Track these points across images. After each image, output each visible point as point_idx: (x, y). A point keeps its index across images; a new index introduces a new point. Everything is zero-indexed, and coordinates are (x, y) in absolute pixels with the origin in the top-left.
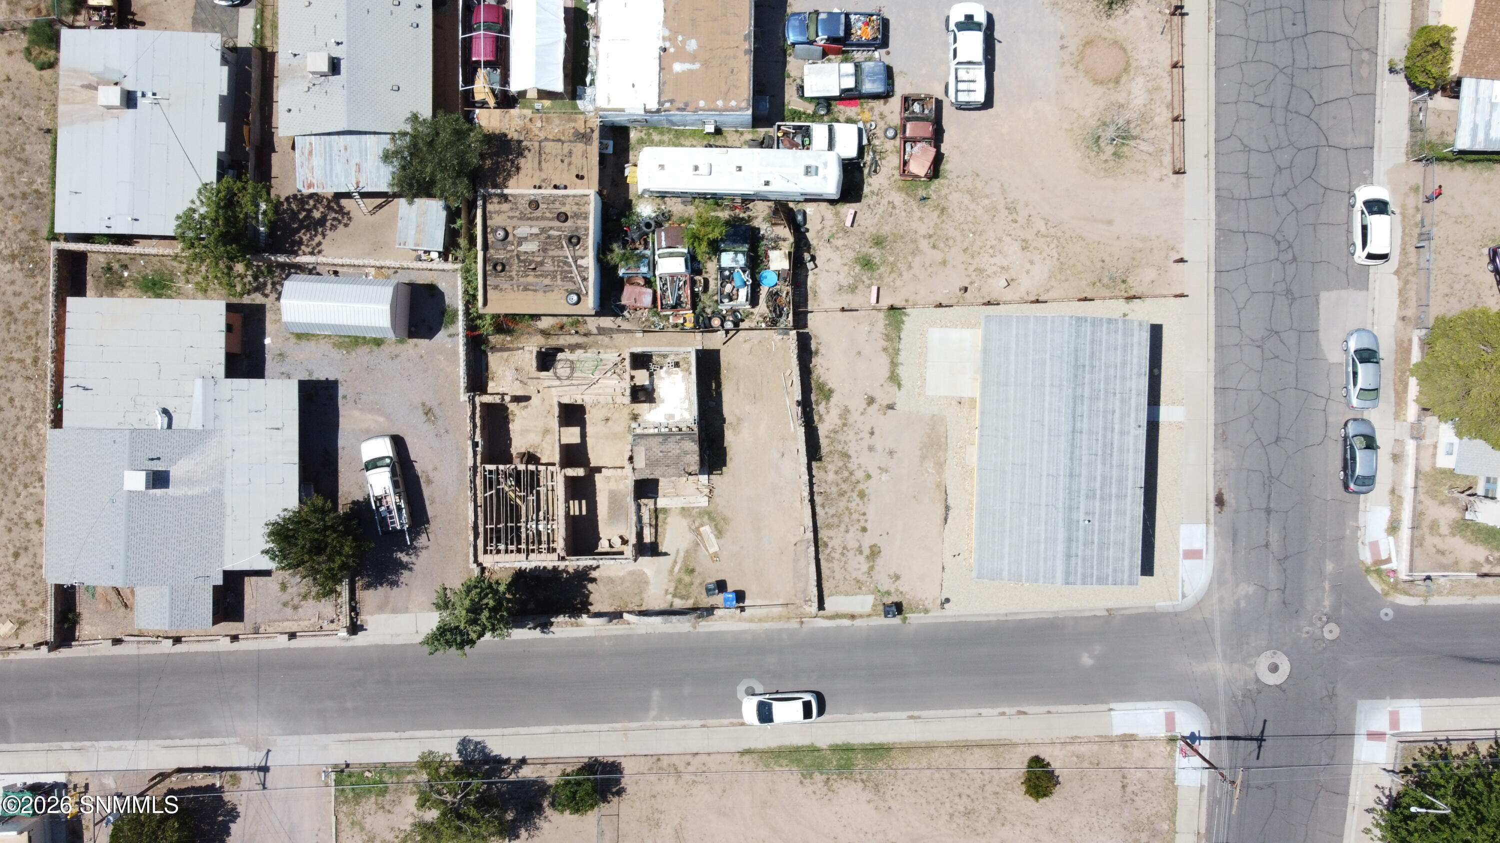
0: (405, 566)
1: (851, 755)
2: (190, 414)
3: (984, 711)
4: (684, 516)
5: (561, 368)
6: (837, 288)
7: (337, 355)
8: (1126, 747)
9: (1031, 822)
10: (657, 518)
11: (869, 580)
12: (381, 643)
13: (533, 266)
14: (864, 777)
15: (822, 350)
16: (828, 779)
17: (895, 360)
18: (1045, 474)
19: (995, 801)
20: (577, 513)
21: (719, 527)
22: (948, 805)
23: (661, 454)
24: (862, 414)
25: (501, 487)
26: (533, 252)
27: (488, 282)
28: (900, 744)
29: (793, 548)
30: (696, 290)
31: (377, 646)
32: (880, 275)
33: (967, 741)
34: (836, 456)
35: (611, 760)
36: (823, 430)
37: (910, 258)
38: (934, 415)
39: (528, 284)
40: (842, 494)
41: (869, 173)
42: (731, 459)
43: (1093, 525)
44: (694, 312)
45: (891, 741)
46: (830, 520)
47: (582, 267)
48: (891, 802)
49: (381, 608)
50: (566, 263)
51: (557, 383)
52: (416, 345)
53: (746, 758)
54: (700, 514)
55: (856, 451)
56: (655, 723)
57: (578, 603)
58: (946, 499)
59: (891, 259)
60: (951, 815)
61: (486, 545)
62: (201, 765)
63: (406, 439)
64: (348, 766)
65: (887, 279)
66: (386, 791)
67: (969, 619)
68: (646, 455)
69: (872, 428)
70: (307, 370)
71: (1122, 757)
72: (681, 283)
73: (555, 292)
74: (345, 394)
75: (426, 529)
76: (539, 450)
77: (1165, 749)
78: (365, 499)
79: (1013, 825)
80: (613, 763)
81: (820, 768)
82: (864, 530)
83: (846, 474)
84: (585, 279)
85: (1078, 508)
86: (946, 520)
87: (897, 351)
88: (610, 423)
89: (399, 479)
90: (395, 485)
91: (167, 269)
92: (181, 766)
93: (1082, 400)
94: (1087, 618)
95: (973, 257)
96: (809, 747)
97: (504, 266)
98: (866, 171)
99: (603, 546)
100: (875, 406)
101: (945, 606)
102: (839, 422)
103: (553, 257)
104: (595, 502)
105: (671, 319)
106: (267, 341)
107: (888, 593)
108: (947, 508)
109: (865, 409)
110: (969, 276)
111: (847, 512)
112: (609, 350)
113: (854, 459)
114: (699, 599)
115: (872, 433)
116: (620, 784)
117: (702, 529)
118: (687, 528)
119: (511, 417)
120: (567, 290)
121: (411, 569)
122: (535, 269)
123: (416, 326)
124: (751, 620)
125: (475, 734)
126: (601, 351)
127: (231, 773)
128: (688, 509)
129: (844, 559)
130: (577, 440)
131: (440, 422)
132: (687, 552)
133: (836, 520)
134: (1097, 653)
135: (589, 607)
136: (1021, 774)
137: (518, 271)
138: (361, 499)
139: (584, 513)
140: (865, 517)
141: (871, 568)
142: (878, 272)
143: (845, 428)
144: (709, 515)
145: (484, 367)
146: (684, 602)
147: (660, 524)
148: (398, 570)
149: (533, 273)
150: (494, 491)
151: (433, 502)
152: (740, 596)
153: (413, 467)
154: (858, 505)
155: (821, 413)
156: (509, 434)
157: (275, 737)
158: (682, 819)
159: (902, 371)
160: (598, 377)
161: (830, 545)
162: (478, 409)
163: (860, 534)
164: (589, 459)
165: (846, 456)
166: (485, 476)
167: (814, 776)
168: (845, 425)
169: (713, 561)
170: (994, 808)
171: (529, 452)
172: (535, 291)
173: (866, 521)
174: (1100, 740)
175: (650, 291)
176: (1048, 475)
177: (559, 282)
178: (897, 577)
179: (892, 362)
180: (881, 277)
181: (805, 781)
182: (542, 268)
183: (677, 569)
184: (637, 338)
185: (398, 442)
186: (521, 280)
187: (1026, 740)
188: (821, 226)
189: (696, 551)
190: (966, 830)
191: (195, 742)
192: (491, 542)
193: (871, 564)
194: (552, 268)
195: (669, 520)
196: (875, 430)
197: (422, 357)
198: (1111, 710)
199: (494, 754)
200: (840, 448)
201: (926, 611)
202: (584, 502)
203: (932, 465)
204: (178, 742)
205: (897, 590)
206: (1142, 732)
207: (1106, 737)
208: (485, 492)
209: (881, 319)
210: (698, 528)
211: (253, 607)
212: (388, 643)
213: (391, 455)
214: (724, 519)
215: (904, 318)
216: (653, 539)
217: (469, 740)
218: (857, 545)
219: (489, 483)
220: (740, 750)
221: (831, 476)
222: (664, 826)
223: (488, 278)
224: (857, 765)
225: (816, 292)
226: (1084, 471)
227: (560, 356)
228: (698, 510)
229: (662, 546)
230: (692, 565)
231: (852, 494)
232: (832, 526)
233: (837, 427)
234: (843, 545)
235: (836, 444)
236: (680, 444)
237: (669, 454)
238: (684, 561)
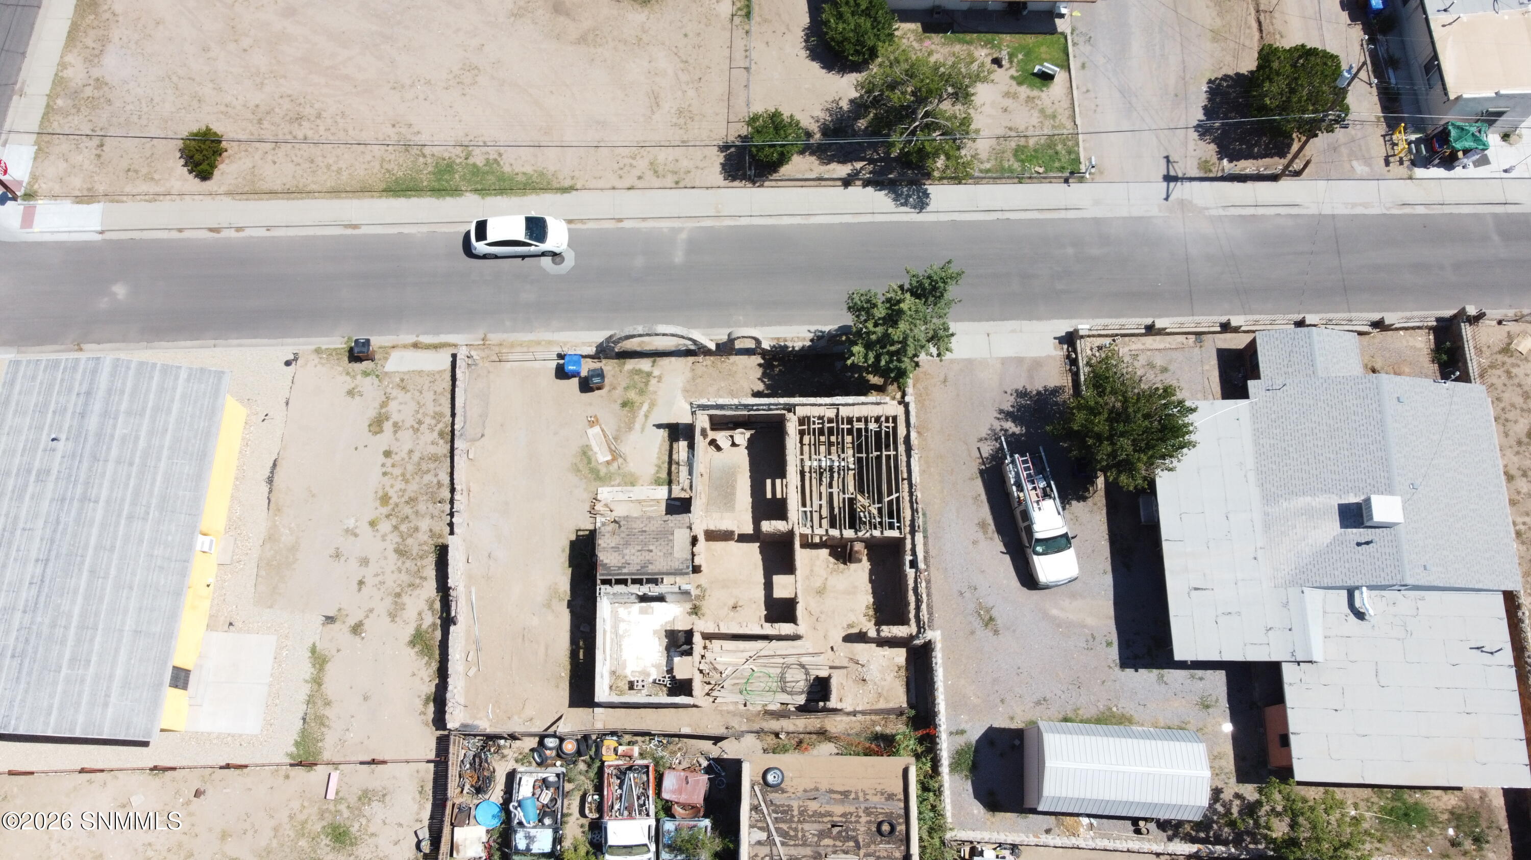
0: (1009, 415)
1: (436, 185)
2: (1325, 612)
3: (262, 233)
4: (632, 475)
5: (799, 681)
6: (388, 798)
7: (1125, 706)
8: (89, 190)
9: (223, 108)
10: (670, 473)
11: (389, 390)
12: (1035, 322)
13: (835, 830)
14: (421, 160)
15: (419, 704)
16: (466, 159)
17: (316, 687)
18: (102, 504)
19: (262, 132)
20: (776, 482)
21: (586, 461)
22: (322, 128)
23: (651, 547)
24: (371, 611)
25: (877, 506)
26: (835, 852)
27: (902, 805)
28: (373, 197)
29: (486, 433)
30: (596, 797)
31: (1039, 318)
32: (322, 817)
33: (288, 199)
34: (414, 553)
35: (736, 183)
36: (430, 587)
37: (275, 843)
38: (271, 607)
39: (842, 802)
40: (412, 501)
42: (563, 551)
43: (49, 435)
44: (603, 762)
45: (384, 199)
46: (432, 466)
47: (760, 829)
48: (391, 131)
49: (1037, 364)
50: (784, 834)
51: (805, 660)
52: (1012, 718)
53: (567, 183)
54: (610, 478)
55: (386, 558)
56: (680, 225)
57: (777, 366)
58: (270, 492)
59: (303, 843)
60: (319, 116)
61: (895, 429)
62: (1249, 185)
63: (1018, 584)
64: (1066, 181)
65: (312, 811)
66: (1016, 151)
67: (265, 341)
68: (672, 547)
69: (360, 590)
70: (1166, 684)
71: (96, 178)
72: (616, 807)
73: (801, 789)
74: (1109, 650)
75: (984, 463)
76: (831, 566)
77: (42, 186)
78: (1070, 504)
79: (244, 106)
80: (734, 179)
81: (475, 171)
82: (387, 454)
83: (403, 528)
84: (755, 808)
85: (63, 457)
86: (275, 465)
87: (310, 701)
88: (731, 603)
89: (1022, 525)
90: (1026, 516)
91: (1391, 840)
92: (1274, 183)
93: (26, 606)
94: (110, 341)
95: (180, 845)
96: (488, 195)
97: (879, 831)
99: (742, 436)
100: (352, 621)
101: (292, 357)
102: (405, 599)
103: (804, 844)
104: (753, 495)
105: (636, 750)
106: (1228, 727)
107: (366, 374)
108: (270, 480)
109: (367, 616)
110: (191, 814)
111: (408, 476)
112: (731, 708)
113: (391, 548)
114: (617, 369)
115: (361, 583)
116: (725, 156)
117: (609, 458)
118: (628, 460)
119: (871, 612)
120: (784, 791)
121: (1001, 411)
122: (833, 826)
123: (1013, 747)
124: (550, 343)
125: (908, 215)
126: (742, 707)
127: (1211, 175)
128: (626, 484)
129: (419, 416)
130: (778, 579)
131: (972, 606)
132: (630, 428)
133: (424, 467)
134: (106, 299)
135: (762, 362)
136: (227, 161)
137: (857, 822)
138: (1074, 503)
139: (769, 482)
140: (384, 470)
141: (384, 405)
142: (324, 823)
143: (398, 590)
144: (598, 477)
145: (913, 685)
146: (638, 367)
147: (666, 465)
148: (1018, 410)
149: (836, 819)
150: (886, 500)
151: (976, 498)
152: (562, 373)
153: (1005, 545)
154: (392, 486)
155: (430, 613)
156: (872, 588)
157: (1161, 214)
158: (650, 117)
159: (307, 670)
160: (746, 666)
161: (435, 434)
162: (912, 615)
163: (394, 449)
164: (761, 552)
165: (401, 552)
166: (899, 521)
167: (484, 162)
168: (398, 595)
169: (595, 417)
170: (266, 124)
171: (845, 563)
172: (832, 791)
173: (383, 465)
174: (121, 197)
175: (666, 795)
176: (96, 502)
177: (795, 804)
178: (351, 393)
179: (319, 685)
180: (322, 814)
181: (496, 156)
182: (820, 827)
184: (690, 725)
185: (1028, 579)
186: (852, 809)
187: (213, 199)
189: (617, 431)
190: (302, 101)
191: (1260, 211)
192: (887, 433)
193: (383, 410)
194: (806, 826)
195: (653, 470)
196: (356, 587)
197: (1002, 701)
198: (102, 232)
199: (883, 192)
200: (409, 564)
201: (318, 351)
202: (769, 495)
203: (283, 539)
204: (1283, 211)
205: (354, 377)
206: (67, 206)
207: (112, 201)
208: (898, 498)
209: (329, 750)
210: (614, 459)
211: (1206, 367)
212: (1025, 323)
213: (1035, 558)
214: (579, 471)
215: (294, 749)
216: (675, 445)
217: (915, 208)
218: (399, 434)
219: (894, 512)
220: (574, 192)
221: (425, 524)
222: (673, 111)
223: (902, 812)
224: (429, 173)
225: (421, 793)
226: (45, 506)
227: (801, 700)
228: (613, 483)
229: (663, 437)
230: (625, 412)
231: (398, 501)
232: (430, 459)
233: (409, 593)
234: (419, 434)
235: (414, 569)
236: (624, 561)
237: (640, 548)
238: (634, 417)
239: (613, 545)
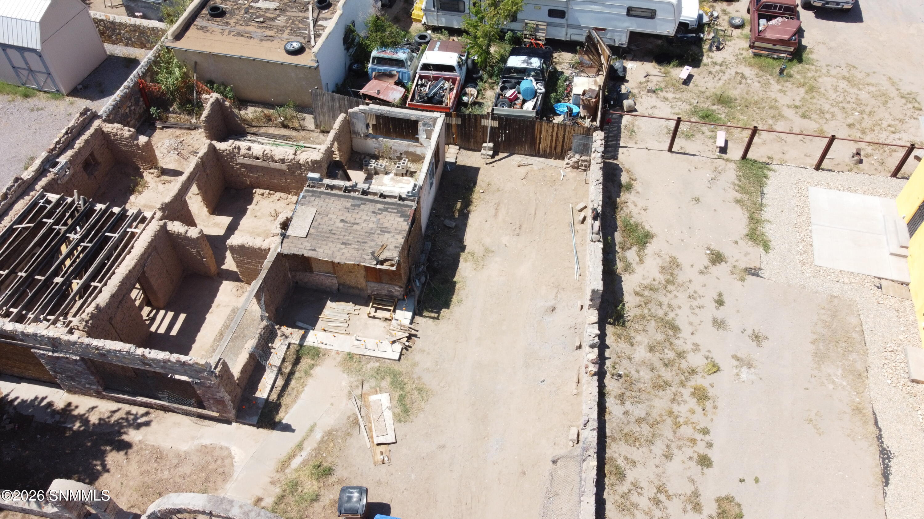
4: (348, 371)
6: (665, 131)
10: (297, 361)
13: (260, 19)
15: (637, 185)
17: (756, 216)
20: (162, 330)
21: (407, 402)
23: (341, 225)
26: (268, 9)
27: (195, 23)
29: (549, 464)
32: (728, 129)
36: (631, 284)
37: (770, 121)
38: (833, 297)
39: (245, 32)
40: (660, 386)
41: (710, 50)
46: (635, 428)
47: (320, 26)
50: (303, 22)
52: (72, 103)
54: (378, 371)
55: (691, 324)
58: (879, 437)
59: (743, 118)
65: (738, 135)
69: (720, 295)
73: (275, 42)
82: (705, 462)
83: (670, 354)
84: (318, 36)
86: (886, 477)
87: (759, 206)
97: (224, 14)
98: (706, 47)
100: (725, 267)
102: (661, 278)
103: (290, 16)
104: (202, 320)
108: (885, 455)
109: (706, 268)
111: (669, 421)
113: (685, 334)
115: (720, 303)
117: (373, 398)
118: (346, 391)
122: (261, 22)
123: (86, 84)
128: (359, 356)
129: (658, 513)
132: (330, 434)
133: (645, 429)
137: (238, 20)
139: (174, 332)
140: (707, 438)
143: (670, 287)
144: (394, 376)
147: (297, 375)
149: (256, 25)
154: (693, 412)
155: (629, 260)
159: (769, 231)
161: (630, 476)
163: (695, 469)
164: (222, 260)
165: (671, 327)
168: (670, 282)
169: (376, 463)
172: (250, 37)
173: (710, 446)
175: (402, 89)
177: (285, 35)
179: (751, 219)
182: (271, 23)
183: (296, 462)
186: (239, 27)
188: (644, 80)
189: (349, 434)
194: (283, 24)
195: (317, 371)
196: (725, 298)
200: (660, 313)
202: (182, 317)
203: (839, 372)
209: (730, 169)
210: (365, 395)
214: (420, 390)
215: (767, 173)
216: (274, 397)
218: (688, 489)
221: (641, 353)
223: (198, 19)
225: (633, 131)
227: (250, 137)
228: (377, 365)
229: (286, 412)
230: (329, 459)
231: (682, 389)
232: (636, 439)
233: (656, 283)
234: (657, 483)
235: (653, 306)
236: (379, 216)
237: (355, 227)
238: (318, 450)
239: (387, 235)
